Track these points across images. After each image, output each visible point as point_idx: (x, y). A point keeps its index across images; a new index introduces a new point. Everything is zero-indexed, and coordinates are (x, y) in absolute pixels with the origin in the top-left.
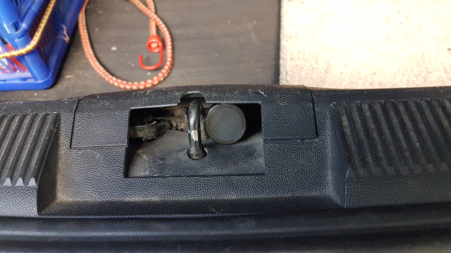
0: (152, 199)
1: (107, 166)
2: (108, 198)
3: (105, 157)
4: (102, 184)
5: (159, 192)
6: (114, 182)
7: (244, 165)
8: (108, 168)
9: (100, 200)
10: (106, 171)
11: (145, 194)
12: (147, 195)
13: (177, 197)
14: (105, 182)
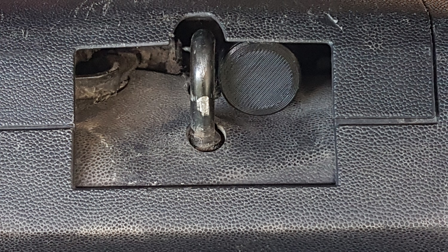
0: (129, 230)
1: (38, 165)
2: (45, 227)
3: (33, 149)
4: (32, 201)
5: (142, 217)
6: (55, 196)
7: (297, 164)
8: (41, 170)
9: (31, 232)
10: (38, 176)
11: (115, 220)
12: (120, 222)
13: (175, 227)
14: (38, 198)
